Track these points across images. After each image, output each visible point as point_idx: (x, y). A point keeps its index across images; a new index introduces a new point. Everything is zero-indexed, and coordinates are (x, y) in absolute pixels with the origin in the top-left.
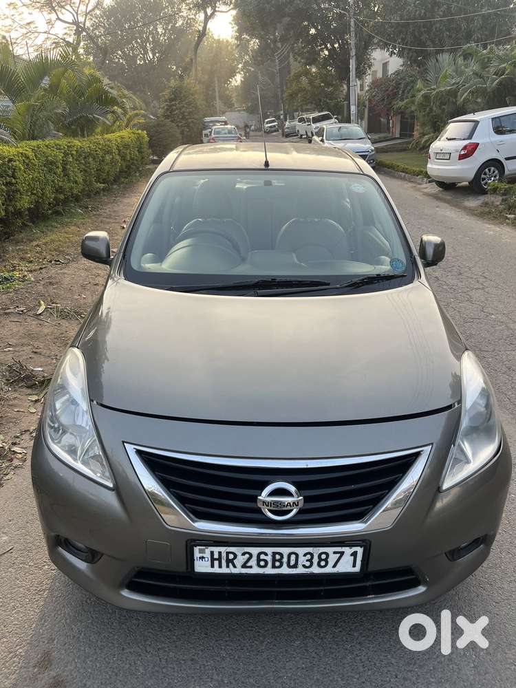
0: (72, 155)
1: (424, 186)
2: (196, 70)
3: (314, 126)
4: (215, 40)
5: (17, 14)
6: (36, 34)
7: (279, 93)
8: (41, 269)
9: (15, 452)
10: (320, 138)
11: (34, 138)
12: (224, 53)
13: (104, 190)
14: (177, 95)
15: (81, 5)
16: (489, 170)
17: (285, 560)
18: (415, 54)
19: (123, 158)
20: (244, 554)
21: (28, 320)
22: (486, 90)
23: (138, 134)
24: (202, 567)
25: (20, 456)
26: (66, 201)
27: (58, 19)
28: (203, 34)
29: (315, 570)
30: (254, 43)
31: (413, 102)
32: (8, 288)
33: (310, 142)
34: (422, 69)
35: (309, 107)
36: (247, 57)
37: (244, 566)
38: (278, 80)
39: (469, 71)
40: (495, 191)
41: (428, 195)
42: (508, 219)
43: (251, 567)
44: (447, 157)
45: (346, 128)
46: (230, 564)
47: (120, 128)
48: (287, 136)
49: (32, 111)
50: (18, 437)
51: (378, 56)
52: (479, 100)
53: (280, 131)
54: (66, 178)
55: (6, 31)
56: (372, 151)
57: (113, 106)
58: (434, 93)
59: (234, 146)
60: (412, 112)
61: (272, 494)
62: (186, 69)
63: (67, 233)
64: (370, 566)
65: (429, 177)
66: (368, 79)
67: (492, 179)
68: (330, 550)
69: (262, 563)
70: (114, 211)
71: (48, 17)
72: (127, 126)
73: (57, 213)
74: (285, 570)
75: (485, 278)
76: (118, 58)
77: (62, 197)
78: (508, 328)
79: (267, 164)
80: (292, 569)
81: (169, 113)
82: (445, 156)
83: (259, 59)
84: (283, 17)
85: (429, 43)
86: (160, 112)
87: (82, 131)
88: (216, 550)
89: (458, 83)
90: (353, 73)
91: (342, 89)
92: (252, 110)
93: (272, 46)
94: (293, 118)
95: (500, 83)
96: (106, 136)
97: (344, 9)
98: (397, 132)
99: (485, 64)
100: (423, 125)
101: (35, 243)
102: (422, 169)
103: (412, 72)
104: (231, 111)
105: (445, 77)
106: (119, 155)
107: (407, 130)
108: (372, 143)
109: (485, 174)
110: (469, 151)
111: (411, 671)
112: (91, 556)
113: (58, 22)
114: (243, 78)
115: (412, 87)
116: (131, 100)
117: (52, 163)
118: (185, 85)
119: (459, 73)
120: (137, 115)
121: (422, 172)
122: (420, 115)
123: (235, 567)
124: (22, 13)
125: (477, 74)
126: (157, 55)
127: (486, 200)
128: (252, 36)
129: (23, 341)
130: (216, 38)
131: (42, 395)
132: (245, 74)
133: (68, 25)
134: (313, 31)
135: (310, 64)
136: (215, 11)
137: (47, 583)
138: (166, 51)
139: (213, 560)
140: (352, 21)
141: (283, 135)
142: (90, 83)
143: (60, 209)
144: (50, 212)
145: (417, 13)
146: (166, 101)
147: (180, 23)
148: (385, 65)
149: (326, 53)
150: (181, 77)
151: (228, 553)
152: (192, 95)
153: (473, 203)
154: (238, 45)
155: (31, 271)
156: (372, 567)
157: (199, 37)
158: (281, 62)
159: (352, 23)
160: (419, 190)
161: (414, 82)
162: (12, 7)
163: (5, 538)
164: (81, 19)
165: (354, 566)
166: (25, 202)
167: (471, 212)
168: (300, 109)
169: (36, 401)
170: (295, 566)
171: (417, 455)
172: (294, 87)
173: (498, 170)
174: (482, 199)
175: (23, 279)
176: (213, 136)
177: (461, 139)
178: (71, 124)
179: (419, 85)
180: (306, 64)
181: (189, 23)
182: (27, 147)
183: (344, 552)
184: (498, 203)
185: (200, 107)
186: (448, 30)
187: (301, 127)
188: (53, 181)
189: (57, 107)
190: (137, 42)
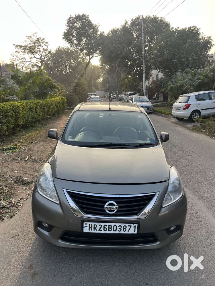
0: (39, 105)
1: (172, 119)
2: (85, 76)
3: (130, 97)
4: (92, 66)
5: (19, 55)
6: (25, 62)
7: (117, 85)
8: (26, 145)
9: (18, 205)
10: (132, 101)
11: (25, 100)
12: (96, 70)
13: (49, 118)
14: (78, 85)
15: (43, 53)
16: (195, 114)
17: (112, 228)
18: (167, 72)
19: (57, 107)
20: (99, 226)
21: (22, 162)
22: (194, 85)
23: (63, 99)
24: (86, 230)
25: (20, 206)
26: (35, 122)
27: (34, 57)
28: (88, 64)
29: (122, 232)
30: (107, 67)
31: (167, 89)
32: (14, 151)
33: (128, 103)
34: (170, 77)
35: (128, 90)
36: (105, 72)
37: (99, 230)
38: (116, 80)
39: (187, 78)
40: (197, 121)
41: (173, 122)
42: (203, 131)
43: (101, 230)
44: (179, 108)
45: (142, 98)
46: (95, 229)
47: (56, 96)
48: (120, 100)
49: (26, 90)
50: (19, 200)
51: (154, 72)
52: (192, 89)
53: (117, 98)
54: (36, 114)
55: (14, 61)
56: (152, 106)
57: (54, 89)
58: (175, 86)
59: (99, 103)
60: (167, 92)
61: (109, 205)
62: (82, 76)
63: (35, 133)
64: (140, 231)
65: (173, 116)
66: (151, 80)
67: (197, 117)
68: (127, 225)
69: (105, 229)
70: (53, 126)
71: (31, 56)
72: (58, 96)
73: (32, 126)
74: (112, 232)
75: (192, 152)
76: (56, 71)
77: (34, 120)
78: (199, 169)
79: (110, 109)
80: (115, 232)
81: (74, 91)
82: (178, 108)
83: (109, 72)
84: (118, 58)
85: (173, 68)
86: (71, 91)
87: (42, 97)
88: (91, 223)
89: (183, 83)
90: (144, 78)
91: (140, 84)
92: (106, 91)
93: (114, 68)
94: (122, 94)
95: (199, 83)
96: (51, 99)
97: (141, 57)
98: (162, 99)
99: (193, 76)
100: (172, 97)
101: (24, 136)
102: (171, 113)
103: (166, 78)
104: (98, 91)
105: (179, 80)
106: (55, 106)
107: (165, 98)
108: (152, 103)
109: (194, 115)
110: (187, 107)
111: (155, 273)
112: (49, 229)
113: (34, 58)
114: (103, 79)
115: (167, 84)
116: (61, 86)
117: (32, 108)
118: (81, 81)
119: (184, 79)
120: (62, 92)
121: (170, 114)
122: (170, 93)
123: (96, 230)
124: (21, 54)
125: (190, 80)
126: (71, 71)
127: (195, 124)
128: (107, 64)
129: (21, 169)
130: (93, 65)
131: (27, 187)
132: (104, 77)
133: (38, 59)
134: (129, 63)
135: (128, 75)
136: (93, 56)
137: (31, 245)
138: (74, 69)
139: (89, 227)
140: (144, 60)
141: (118, 100)
142: (46, 81)
143: (33, 124)
144: (29, 125)
145: (168, 58)
146: (73, 87)
147: (80, 60)
148: (157, 75)
149: (135, 71)
150: (80, 79)
151: (94, 225)
152: (84, 85)
153: (190, 125)
154: (101, 68)
155: (22, 146)
156: (141, 232)
157: (87, 65)
158: (117, 74)
159: (144, 61)
160: (169, 121)
161: (167, 82)
162: (17, 52)
163: (16, 231)
164: (43, 57)
165: (135, 231)
166: (21, 122)
167: (189, 129)
168: (124, 91)
169: (25, 189)
170: (116, 231)
171: (155, 195)
172: (123, 83)
173: (198, 113)
174: (193, 124)
175: (20, 148)
176: (91, 100)
177: (184, 102)
178: (39, 95)
179: (169, 83)
180: (127, 75)
181: (83, 60)
182: (24, 102)
183: (131, 226)
184: (199, 126)
185: (87, 89)
186: (180, 64)
187: (125, 97)
188: (32, 115)
189: (34, 89)
190: (63, 66)
